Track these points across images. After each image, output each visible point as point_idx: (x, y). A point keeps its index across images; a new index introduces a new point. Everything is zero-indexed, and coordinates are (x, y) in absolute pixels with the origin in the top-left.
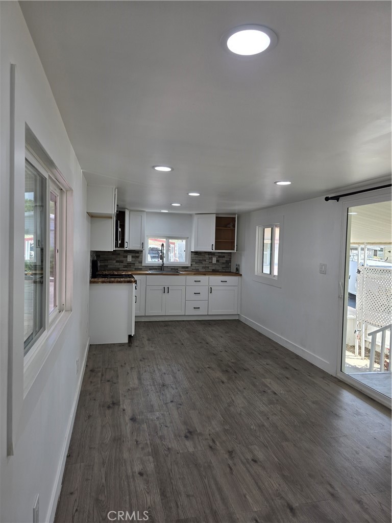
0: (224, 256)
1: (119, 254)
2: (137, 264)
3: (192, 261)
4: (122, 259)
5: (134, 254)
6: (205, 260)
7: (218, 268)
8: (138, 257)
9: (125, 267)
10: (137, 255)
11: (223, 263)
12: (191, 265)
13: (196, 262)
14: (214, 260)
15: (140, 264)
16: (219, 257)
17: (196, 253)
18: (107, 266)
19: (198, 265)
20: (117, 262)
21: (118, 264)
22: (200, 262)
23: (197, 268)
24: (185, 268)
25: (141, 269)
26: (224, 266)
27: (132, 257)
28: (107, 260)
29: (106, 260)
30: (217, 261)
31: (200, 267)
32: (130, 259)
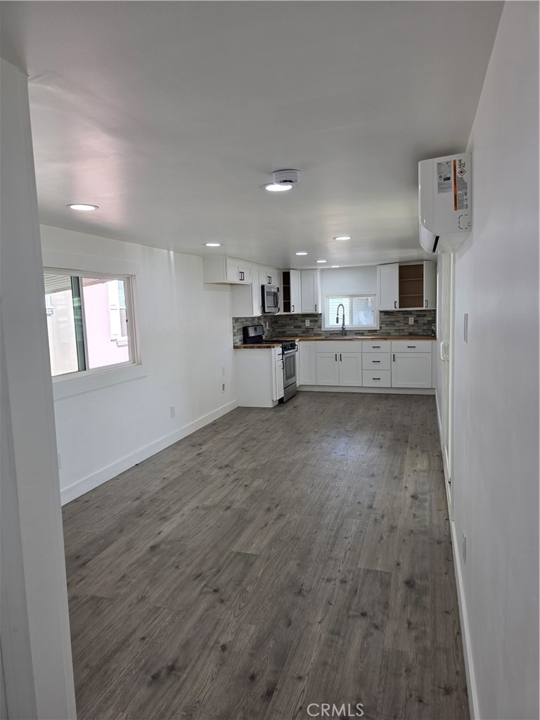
0: (425, 315)
1: (297, 319)
2: (316, 330)
3: (382, 322)
4: (300, 324)
5: (312, 318)
6: (399, 321)
7: (416, 330)
8: (316, 321)
9: (304, 332)
10: (315, 318)
11: (424, 324)
12: (380, 327)
13: (386, 325)
14: (411, 321)
15: (319, 329)
16: (418, 316)
17: (386, 313)
18: (285, 332)
19: (389, 328)
20: (295, 327)
21: (296, 329)
22: (392, 323)
23: (388, 331)
24: (372, 332)
25: (320, 335)
26: (425, 328)
27: (311, 321)
28: (285, 326)
29: (283, 326)
30: (415, 321)
31: (391, 329)
32: (308, 323)
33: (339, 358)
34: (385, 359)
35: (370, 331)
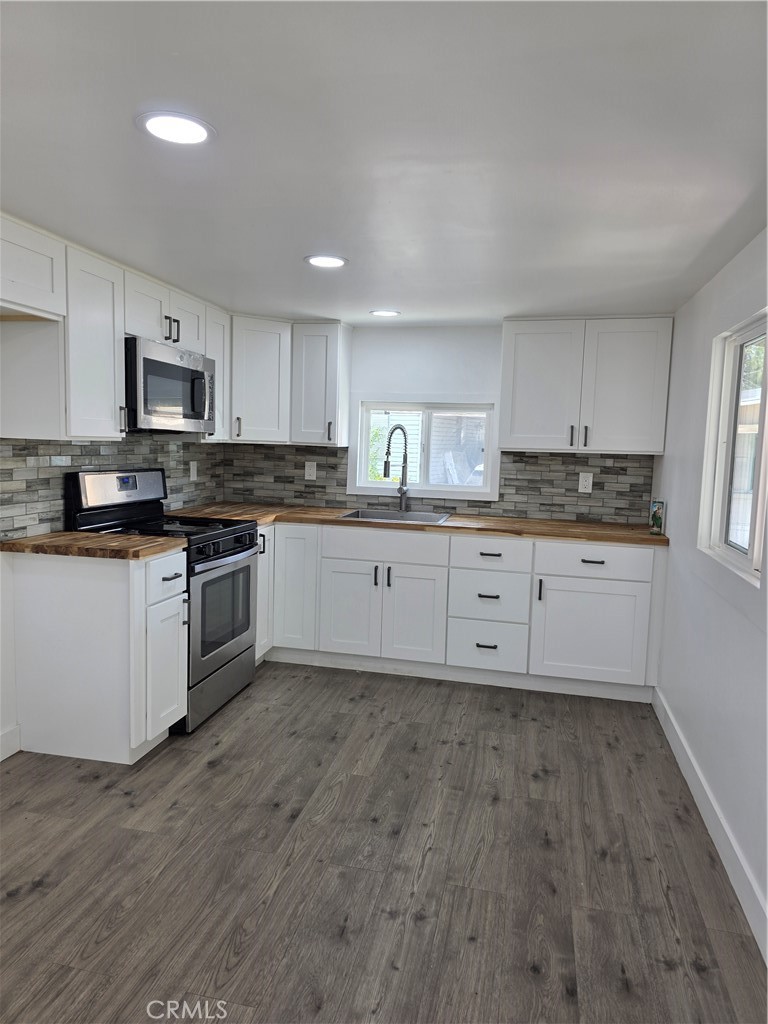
0: (624, 469)
1: (282, 458)
2: (332, 490)
3: (505, 482)
4: (290, 472)
5: (323, 460)
6: (551, 483)
7: (596, 509)
8: (334, 467)
9: (300, 495)
10: (332, 460)
11: (620, 494)
12: (501, 495)
13: (518, 489)
14: (585, 483)
15: (339, 490)
16: (606, 470)
17: (519, 457)
18: (250, 491)
19: (525, 499)
20: (278, 479)
21: (280, 486)
22: (533, 486)
23: (521, 507)
24: (479, 507)
25: (341, 505)
26: (622, 504)
27: (320, 467)
28: (251, 474)
29: (248, 474)
30: (595, 484)
31: (530, 504)
32: (311, 472)
33: (383, 577)
34: (515, 591)
35: (473, 504)
